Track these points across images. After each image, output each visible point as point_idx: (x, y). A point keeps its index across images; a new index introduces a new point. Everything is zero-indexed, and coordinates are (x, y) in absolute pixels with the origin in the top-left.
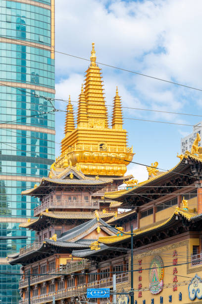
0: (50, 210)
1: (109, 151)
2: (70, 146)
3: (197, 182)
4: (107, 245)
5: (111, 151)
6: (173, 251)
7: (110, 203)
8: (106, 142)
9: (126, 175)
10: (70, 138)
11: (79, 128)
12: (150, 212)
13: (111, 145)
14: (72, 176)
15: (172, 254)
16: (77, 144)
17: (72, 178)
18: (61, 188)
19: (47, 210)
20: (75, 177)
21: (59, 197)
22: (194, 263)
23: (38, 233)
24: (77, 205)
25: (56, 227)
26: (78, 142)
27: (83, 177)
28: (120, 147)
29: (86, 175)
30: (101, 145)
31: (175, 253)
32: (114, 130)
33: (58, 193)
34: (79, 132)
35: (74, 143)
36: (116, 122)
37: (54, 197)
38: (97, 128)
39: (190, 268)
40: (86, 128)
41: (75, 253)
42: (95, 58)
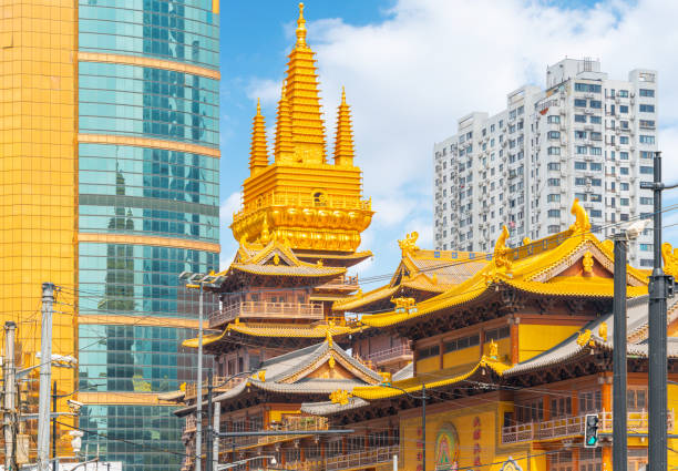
0: (242, 320)
1: (331, 206)
2: (261, 194)
3: (511, 315)
4: (366, 400)
5: (334, 206)
6: (473, 417)
7: (332, 302)
8: (325, 189)
9: (359, 250)
10: (262, 179)
11: (279, 164)
12: (434, 351)
13: (334, 195)
14: (277, 260)
15: (472, 423)
16: (275, 193)
17: (277, 263)
18: (258, 280)
19: (237, 321)
20: (283, 262)
21: (255, 298)
22: (506, 440)
23: (217, 359)
24: (286, 312)
25: (250, 351)
26: (278, 189)
27: (296, 261)
28: (348, 200)
29: (300, 259)
30: (317, 195)
31: (477, 422)
32: (339, 168)
33: (254, 290)
34: (279, 171)
35: (270, 190)
36: (341, 153)
37: (248, 297)
38: (308, 162)
39: (501, 446)
40: (290, 164)
41: (307, 407)
42: (305, 33)
